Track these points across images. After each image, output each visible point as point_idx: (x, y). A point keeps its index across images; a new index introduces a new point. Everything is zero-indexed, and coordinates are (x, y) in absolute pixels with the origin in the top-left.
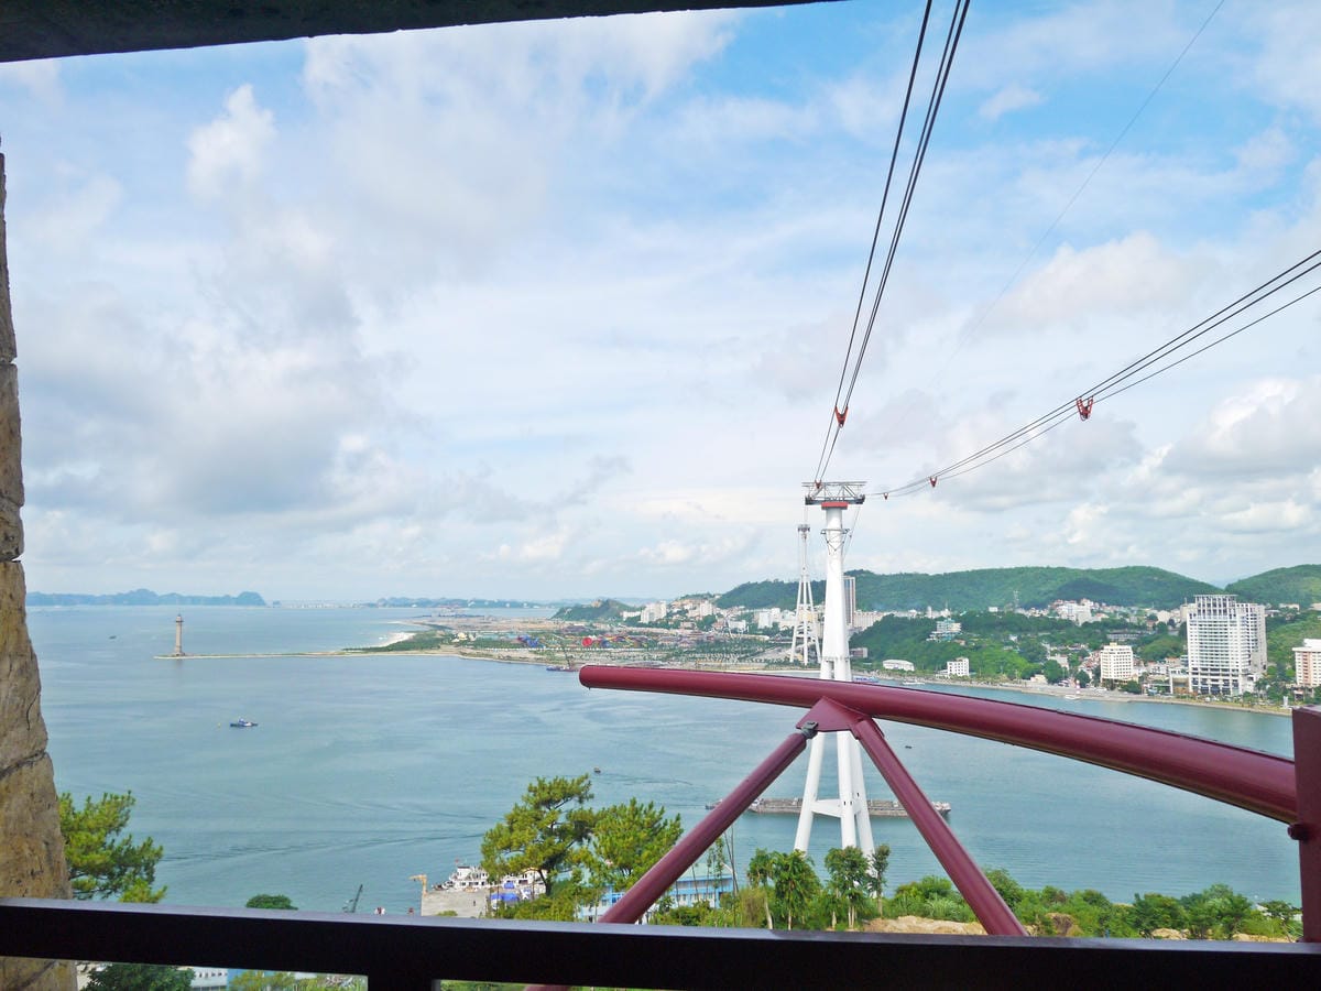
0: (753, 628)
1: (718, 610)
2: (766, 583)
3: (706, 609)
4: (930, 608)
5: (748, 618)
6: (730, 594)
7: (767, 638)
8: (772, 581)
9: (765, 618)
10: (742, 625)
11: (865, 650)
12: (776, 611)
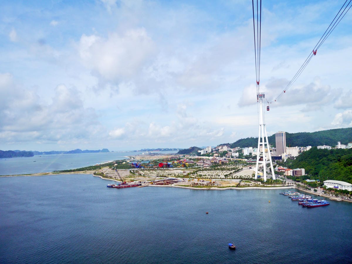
0: (241, 156)
1: (230, 149)
2: (248, 139)
3: (225, 149)
4: (339, 143)
5: (240, 151)
6: (235, 143)
7: (246, 160)
8: (250, 138)
9: (246, 151)
10: (237, 154)
11: (303, 170)
12: (251, 148)
